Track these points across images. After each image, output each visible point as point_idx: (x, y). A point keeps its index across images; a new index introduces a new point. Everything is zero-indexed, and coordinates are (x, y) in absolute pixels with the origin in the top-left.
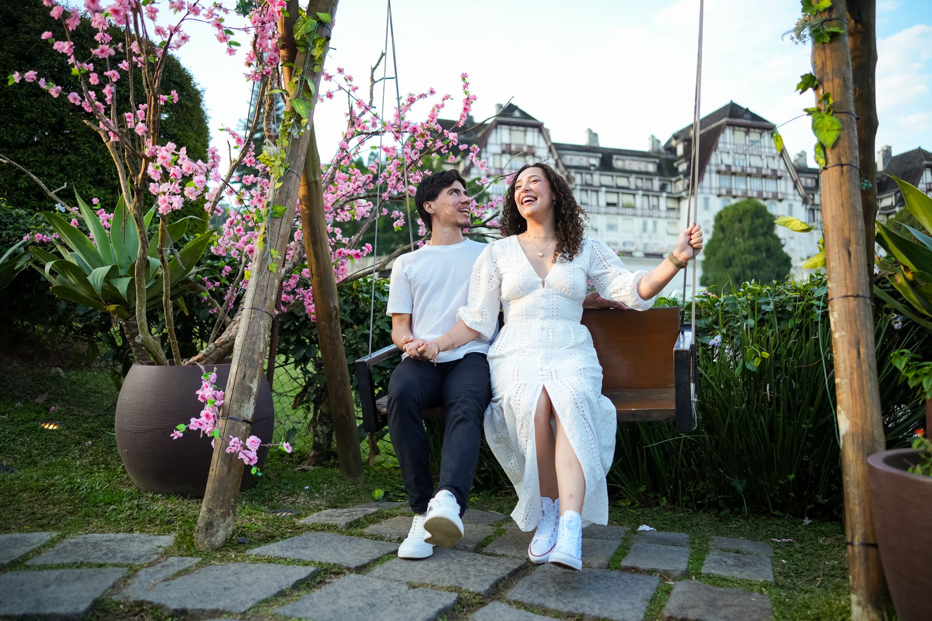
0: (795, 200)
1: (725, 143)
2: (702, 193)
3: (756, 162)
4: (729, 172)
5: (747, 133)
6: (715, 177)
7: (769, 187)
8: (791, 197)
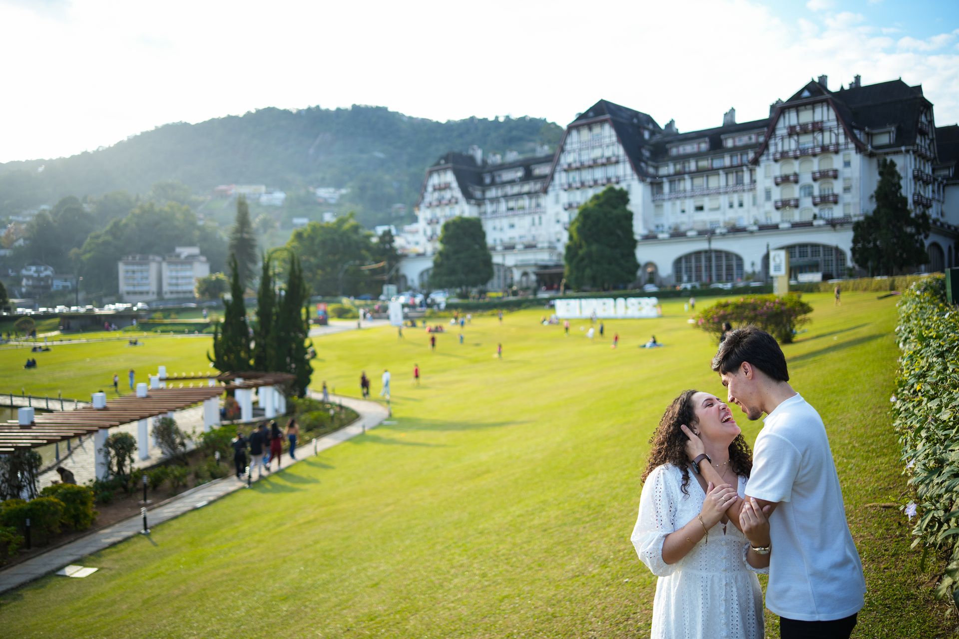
0: (633, 179)
1: (572, 143)
2: (554, 190)
3: (597, 153)
4: (569, 169)
5: (590, 129)
6: (564, 175)
7: (611, 171)
8: (629, 178)
